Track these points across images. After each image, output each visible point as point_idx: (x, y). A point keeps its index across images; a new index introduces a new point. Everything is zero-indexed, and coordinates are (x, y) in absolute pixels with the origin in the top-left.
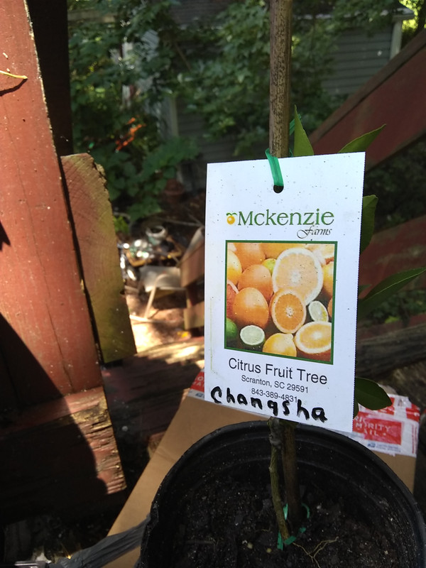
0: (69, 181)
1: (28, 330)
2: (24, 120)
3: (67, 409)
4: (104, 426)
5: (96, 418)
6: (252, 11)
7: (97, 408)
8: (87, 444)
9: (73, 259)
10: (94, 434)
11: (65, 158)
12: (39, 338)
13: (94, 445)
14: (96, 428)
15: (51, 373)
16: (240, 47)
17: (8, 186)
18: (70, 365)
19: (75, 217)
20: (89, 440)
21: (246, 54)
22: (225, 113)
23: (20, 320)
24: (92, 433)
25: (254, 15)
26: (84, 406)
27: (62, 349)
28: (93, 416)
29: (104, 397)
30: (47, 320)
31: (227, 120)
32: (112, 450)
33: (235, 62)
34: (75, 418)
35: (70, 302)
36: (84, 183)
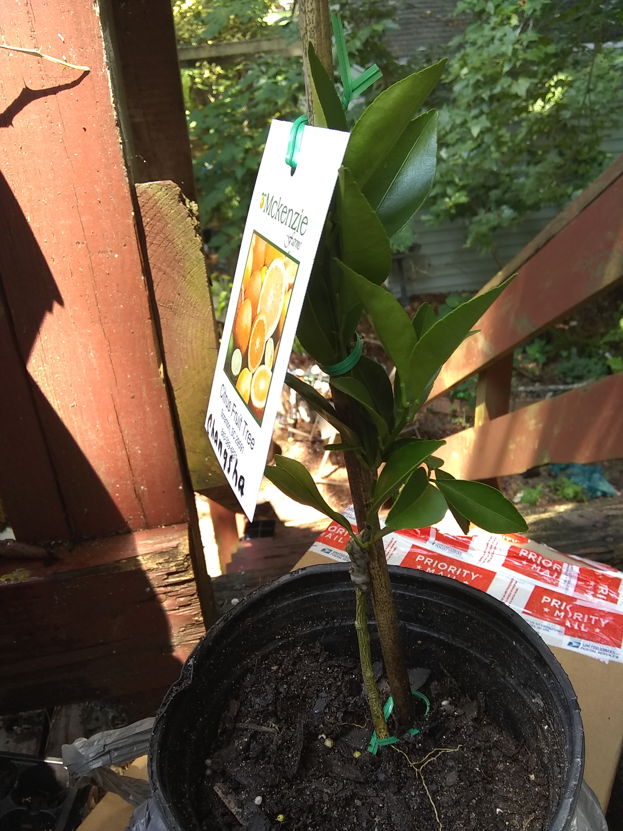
0: (145, 220)
1: (86, 430)
2: (85, 129)
3: (134, 549)
4: (183, 579)
5: (172, 564)
6: (498, 34)
7: (175, 551)
8: (159, 602)
9: (149, 331)
10: (169, 588)
11: (141, 187)
12: (100, 443)
13: (169, 606)
14: (172, 580)
15: (116, 496)
16: (477, 85)
17: (62, 222)
18: (142, 487)
19: (154, 272)
20: (162, 597)
21: (485, 96)
22: (456, 185)
23: (76, 414)
24: (166, 586)
25: (501, 40)
26: (158, 547)
27: (132, 461)
28: (167, 562)
29: (187, 537)
30: (112, 417)
31: (457, 195)
32: (195, 615)
33: (469, 107)
34: (143, 562)
35: (145, 395)
36: (167, 224)
